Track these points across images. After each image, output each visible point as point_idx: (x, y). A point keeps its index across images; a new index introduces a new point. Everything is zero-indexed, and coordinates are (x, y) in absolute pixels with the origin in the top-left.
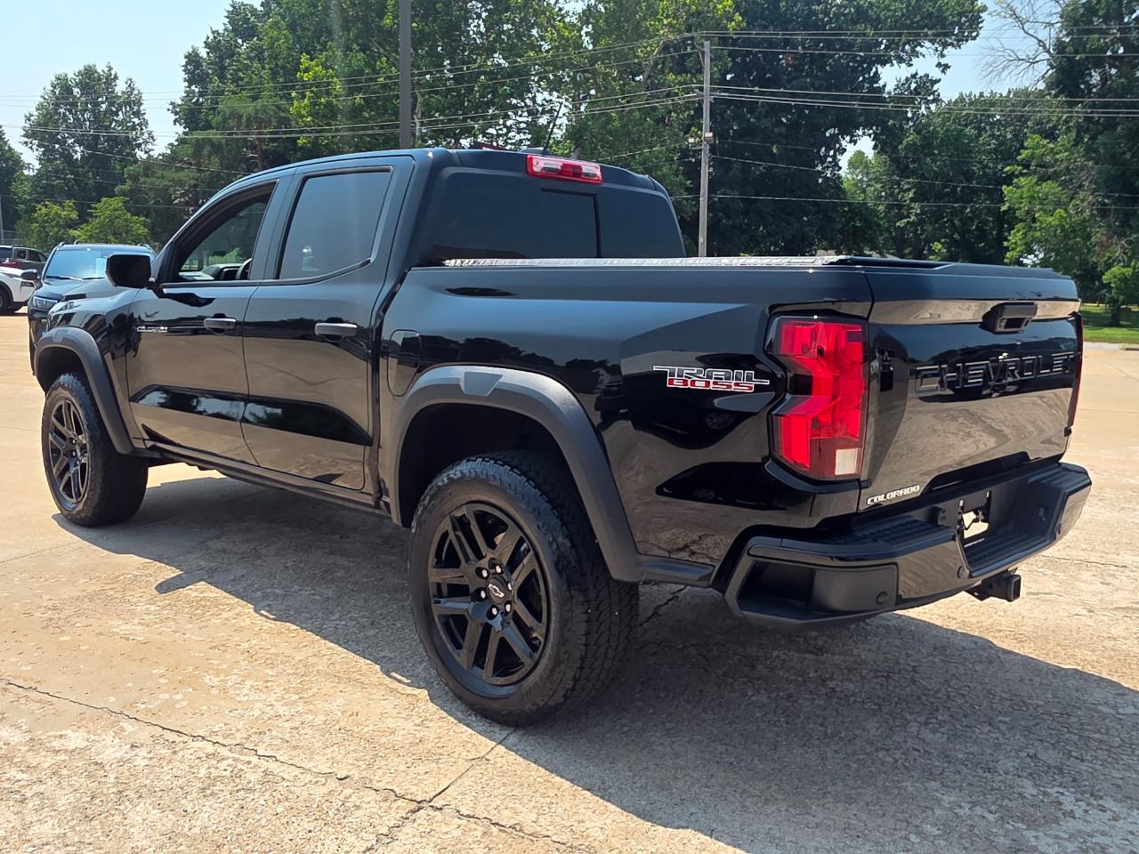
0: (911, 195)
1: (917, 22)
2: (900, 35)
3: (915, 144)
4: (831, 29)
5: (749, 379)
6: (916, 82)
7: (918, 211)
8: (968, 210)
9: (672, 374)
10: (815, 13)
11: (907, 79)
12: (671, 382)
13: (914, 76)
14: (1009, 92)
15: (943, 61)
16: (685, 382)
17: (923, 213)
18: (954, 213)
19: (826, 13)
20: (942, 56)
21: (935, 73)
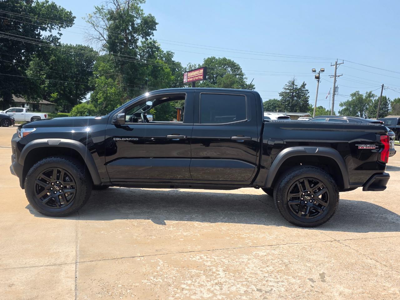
0: (45, 76)
1: (52, 17)
2: (46, 21)
3: (55, 60)
4: (23, 14)
5: (374, 146)
6: (52, 38)
7: (48, 83)
8: (66, 84)
9: (359, 146)
10: (17, 7)
11: (49, 36)
12: (359, 148)
13: (51, 35)
14: (76, 45)
15: (60, 32)
16: (362, 147)
17: (50, 83)
18: (61, 84)
19: (21, 8)
20: (60, 30)
21: (58, 36)
